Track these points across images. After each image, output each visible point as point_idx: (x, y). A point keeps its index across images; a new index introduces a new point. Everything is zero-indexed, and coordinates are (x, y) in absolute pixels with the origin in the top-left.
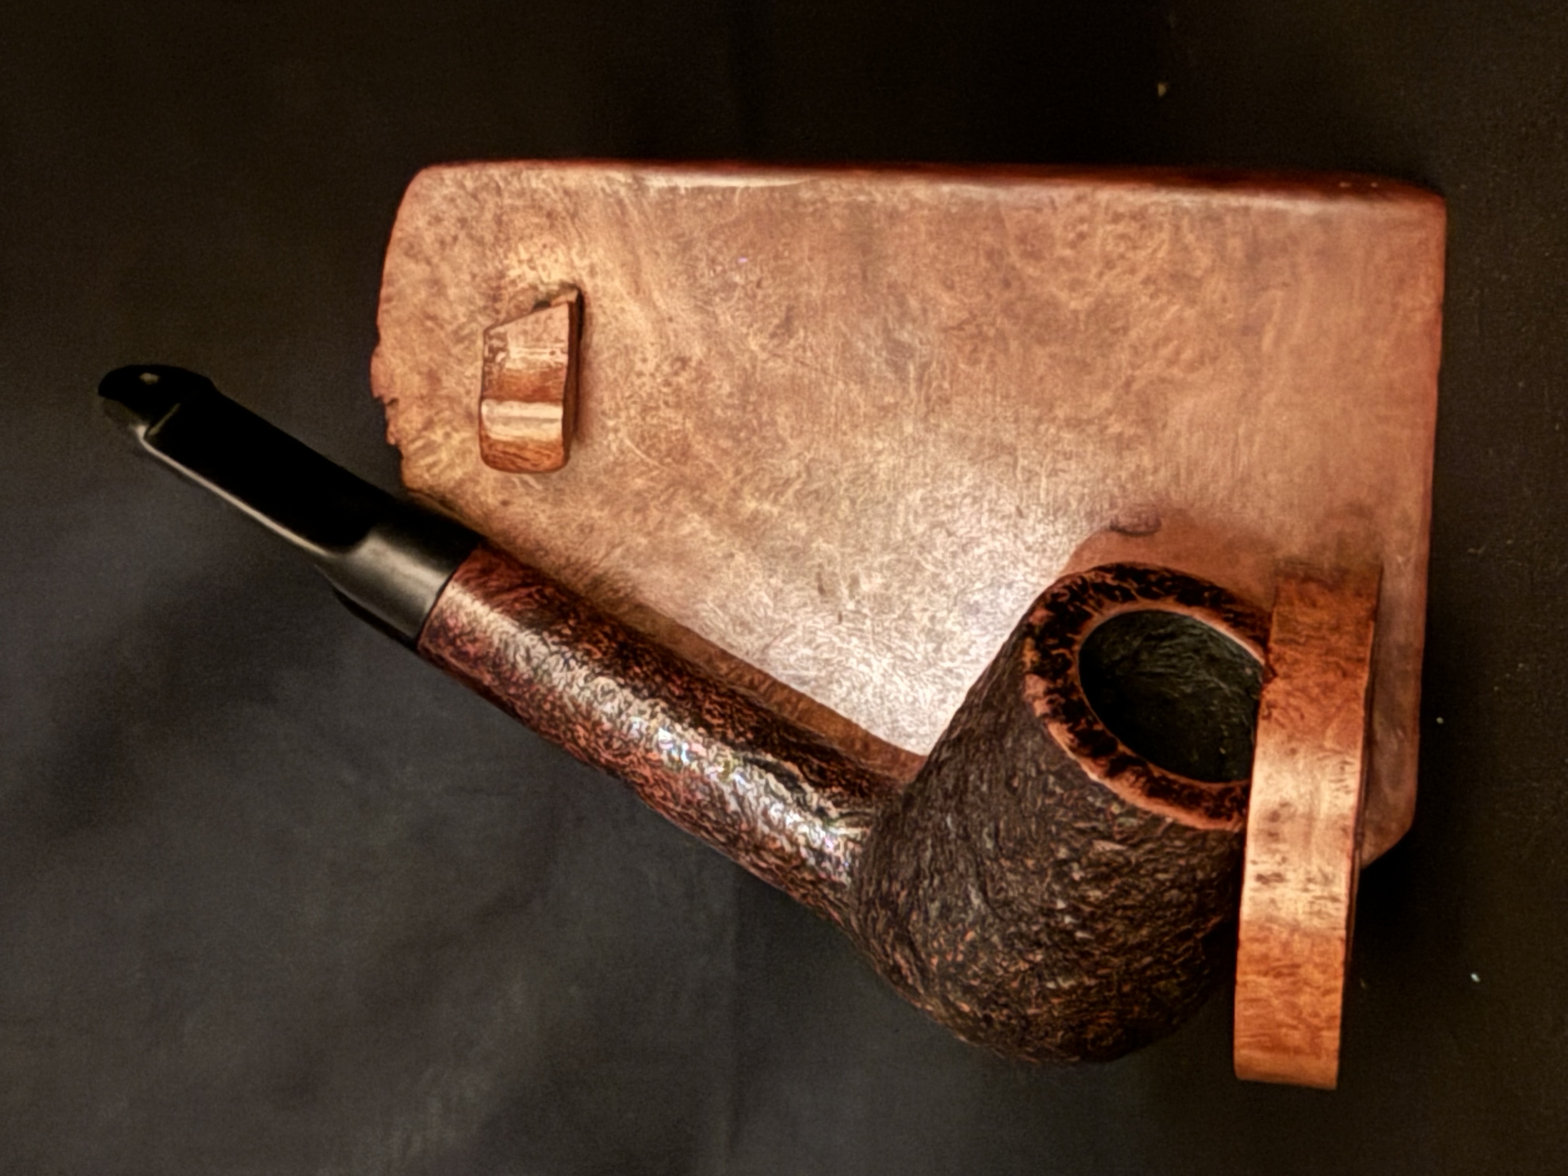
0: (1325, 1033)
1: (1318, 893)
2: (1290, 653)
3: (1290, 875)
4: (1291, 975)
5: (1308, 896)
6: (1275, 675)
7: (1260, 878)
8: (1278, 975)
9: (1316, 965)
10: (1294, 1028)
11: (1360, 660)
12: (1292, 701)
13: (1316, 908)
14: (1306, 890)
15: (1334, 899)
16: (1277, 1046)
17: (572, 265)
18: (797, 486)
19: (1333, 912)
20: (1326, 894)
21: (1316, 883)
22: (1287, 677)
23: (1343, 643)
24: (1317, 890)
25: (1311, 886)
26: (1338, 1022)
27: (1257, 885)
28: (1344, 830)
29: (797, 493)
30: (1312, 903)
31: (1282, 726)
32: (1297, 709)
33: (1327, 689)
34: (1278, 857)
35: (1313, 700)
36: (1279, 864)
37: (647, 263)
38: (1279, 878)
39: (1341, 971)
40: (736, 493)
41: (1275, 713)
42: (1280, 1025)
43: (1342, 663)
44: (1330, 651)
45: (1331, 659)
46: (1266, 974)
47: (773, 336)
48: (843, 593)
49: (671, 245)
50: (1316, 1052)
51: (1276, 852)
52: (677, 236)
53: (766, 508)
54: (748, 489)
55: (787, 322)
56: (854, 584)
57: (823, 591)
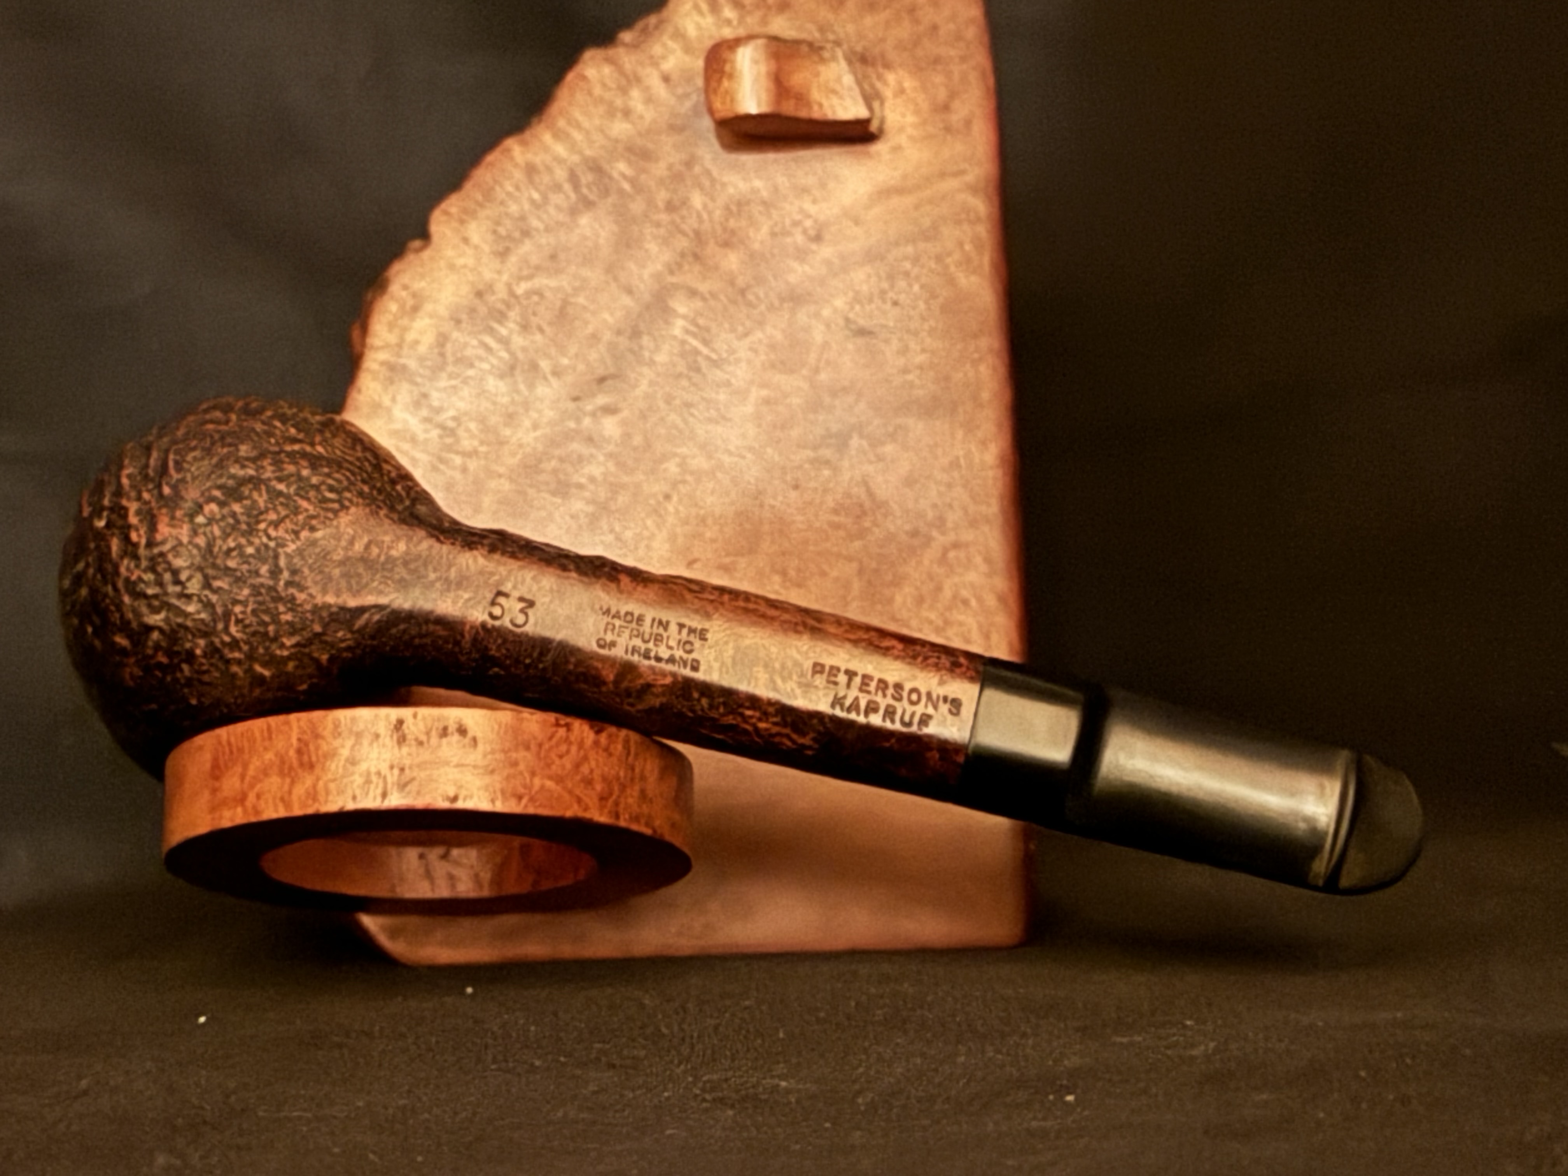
0: (239, 810)
1: (389, 780)
2: (617, 749)
3: (405, 750)
4: (301, 764)
5: (385, 770)
6: (598, 732)
7: (400, 722)
8: (299, 752)
9: (315, 786)
10: (243, 777)
11: (617, 816)
12: (574, 749)
13: (374, 778)
14: (392, 767)
15: (384, 795)
16: (217, 772)
17: (901, 129)
18: (705, 350)
19: (371, 794)
20: (389, 786)
21: (400, 775)
22: (596, 743)
23: (631, 798)
24: (393, 777)
25: (396, 771)
26: (253, 819)
27: (393, 720)
28: (455, 799)
29: (697, 352)
30: (379, 773)
31: (550, 737)
32: (568, 752)
33: (588, 782)
34: (423, 738)
35: (577, 766)
36: (416, 739)
37: (909, 201)
38: (402, 740)
39: (310, 811)
40: (693, 293)
41: (562, 732)
42: (245, 766)
43: (614, 797)
44: (622, 787)
45: (616, 788)
46: (299, 740)
47: (847, 320)
48: (601, 400)
49: (926, 222)
50: (214, 809)
51: (428, 733)
52: (935, 227)
53: (680, 323)
54: (698, 304)
55: (862, 332)
56: (610, 410)
57: (602, 380)
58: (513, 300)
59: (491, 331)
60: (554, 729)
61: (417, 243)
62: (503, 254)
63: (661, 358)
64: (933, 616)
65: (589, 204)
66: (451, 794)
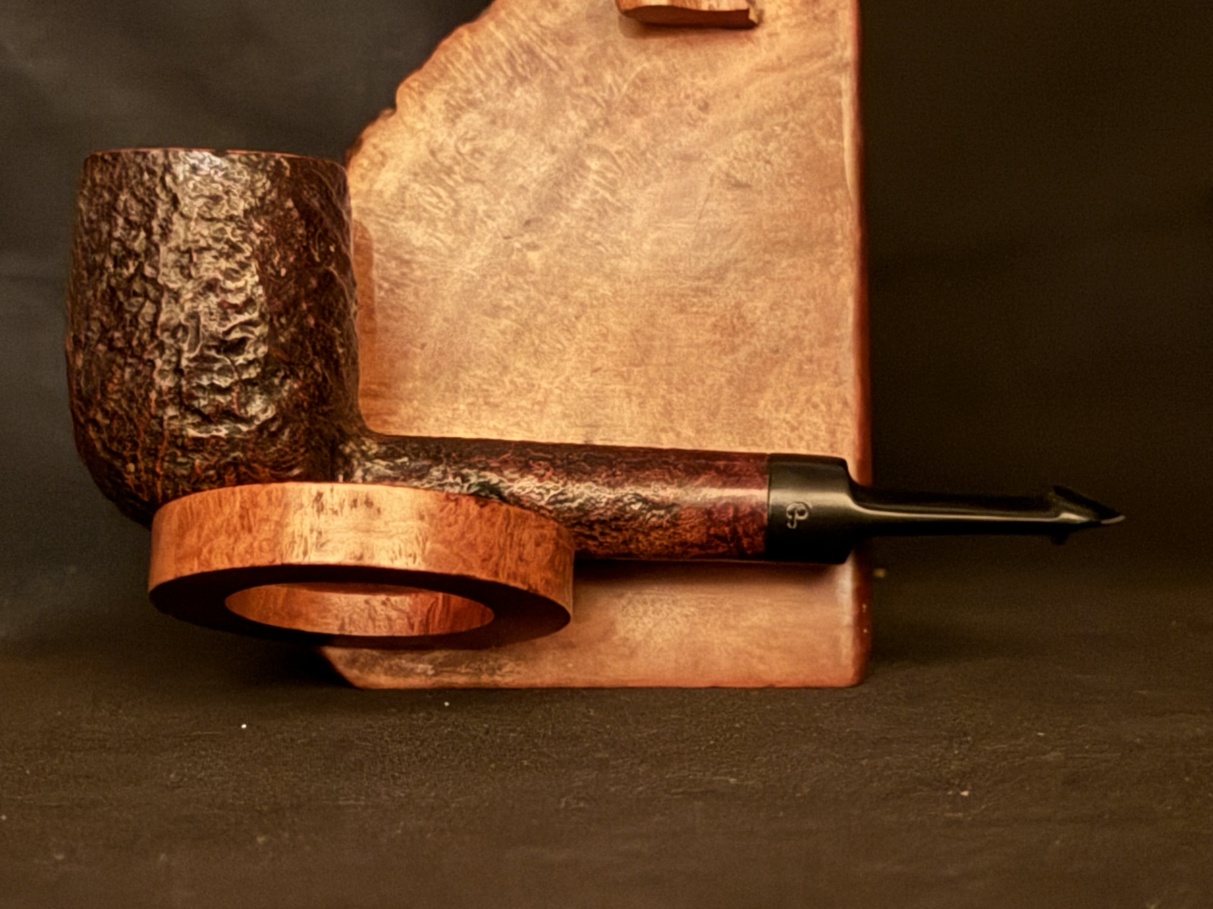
0: (196, 562)
1: (310, 541)
2: (499, 520)
3: (323, 518)
4: (243, 527)
5: (306, 532)
6: (482, 506)
7: (320, 495)
8: (241, 517)
9: (251, 545)
10: (199, 536)
11: (496, 574)
12: (461, 518)
13: (297, 539)
14: (312, 531)
15: (305, 553)
16: (183, 530)
18: (612, 200)
19: (295, 553)
20: (309, 545)
21: (317, 538)
22: (480, 515)
23: (509, 562)
24: (312, 539)
25: (315, 534)
26: (206, 570)
27: (314, 493)
28: (361, 557)
29: (605, 200)
30: (301, 536)
31: (442, 510)
32: (456, 522)
33: (472, 546)
34: (336, 508)
35: (463, 535)
36: (332, 509)
37: (781, 76)
38: (321, 509)
39: (248, 564)
40: (603, 153)
41: (452, 505)
42: (201, 527)
43: (494, 559)
44: (502, 549)
45: (496, 551)
46: (242, 507)
47: (728, 175)
48: (527, 238)
49: (796, 94)
50: (179, 560)
51: (342, 506)
52: (803, 99)
53: (592, 177)
54: (607, 162)
55: (739, 185)
56: (534, 247)
57: (528, 223)
58: (459, 157)
59: (440, 182)
60: (444, 503)
61: (387, 112)
62: (452, 121)
63: (577, 204)
64: (788, 417)
65: (524, 80)
66: (358, 554)
